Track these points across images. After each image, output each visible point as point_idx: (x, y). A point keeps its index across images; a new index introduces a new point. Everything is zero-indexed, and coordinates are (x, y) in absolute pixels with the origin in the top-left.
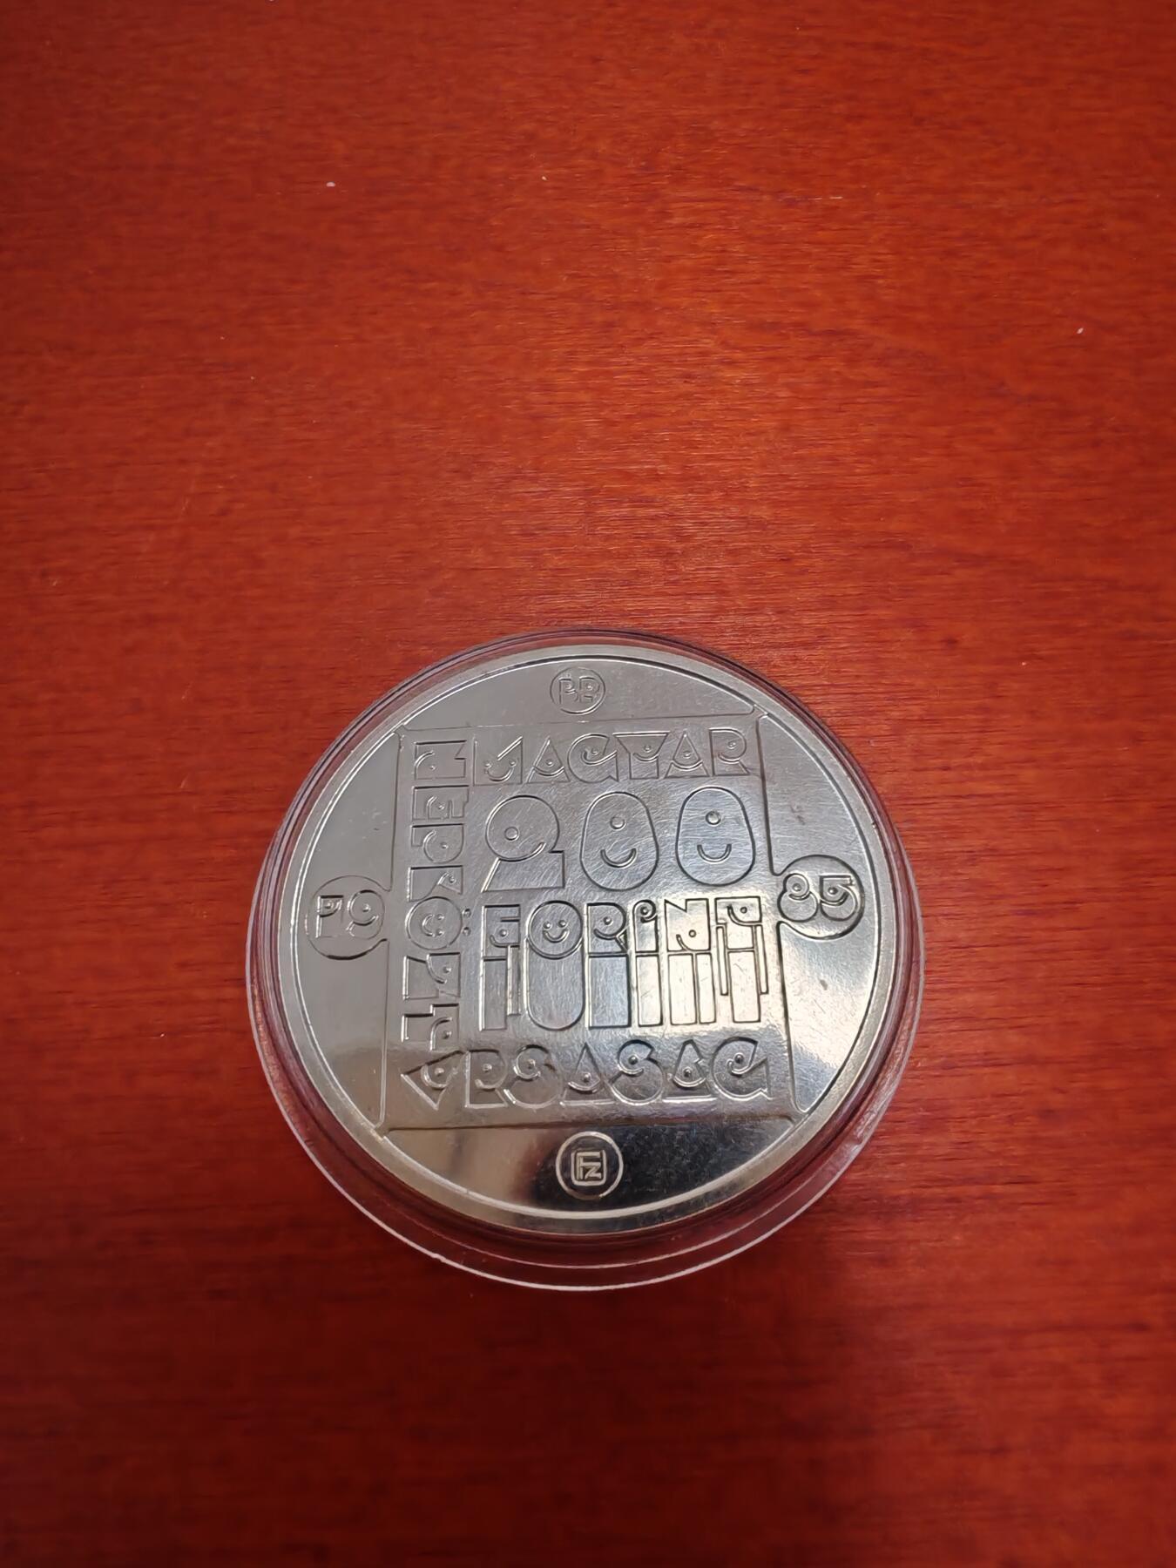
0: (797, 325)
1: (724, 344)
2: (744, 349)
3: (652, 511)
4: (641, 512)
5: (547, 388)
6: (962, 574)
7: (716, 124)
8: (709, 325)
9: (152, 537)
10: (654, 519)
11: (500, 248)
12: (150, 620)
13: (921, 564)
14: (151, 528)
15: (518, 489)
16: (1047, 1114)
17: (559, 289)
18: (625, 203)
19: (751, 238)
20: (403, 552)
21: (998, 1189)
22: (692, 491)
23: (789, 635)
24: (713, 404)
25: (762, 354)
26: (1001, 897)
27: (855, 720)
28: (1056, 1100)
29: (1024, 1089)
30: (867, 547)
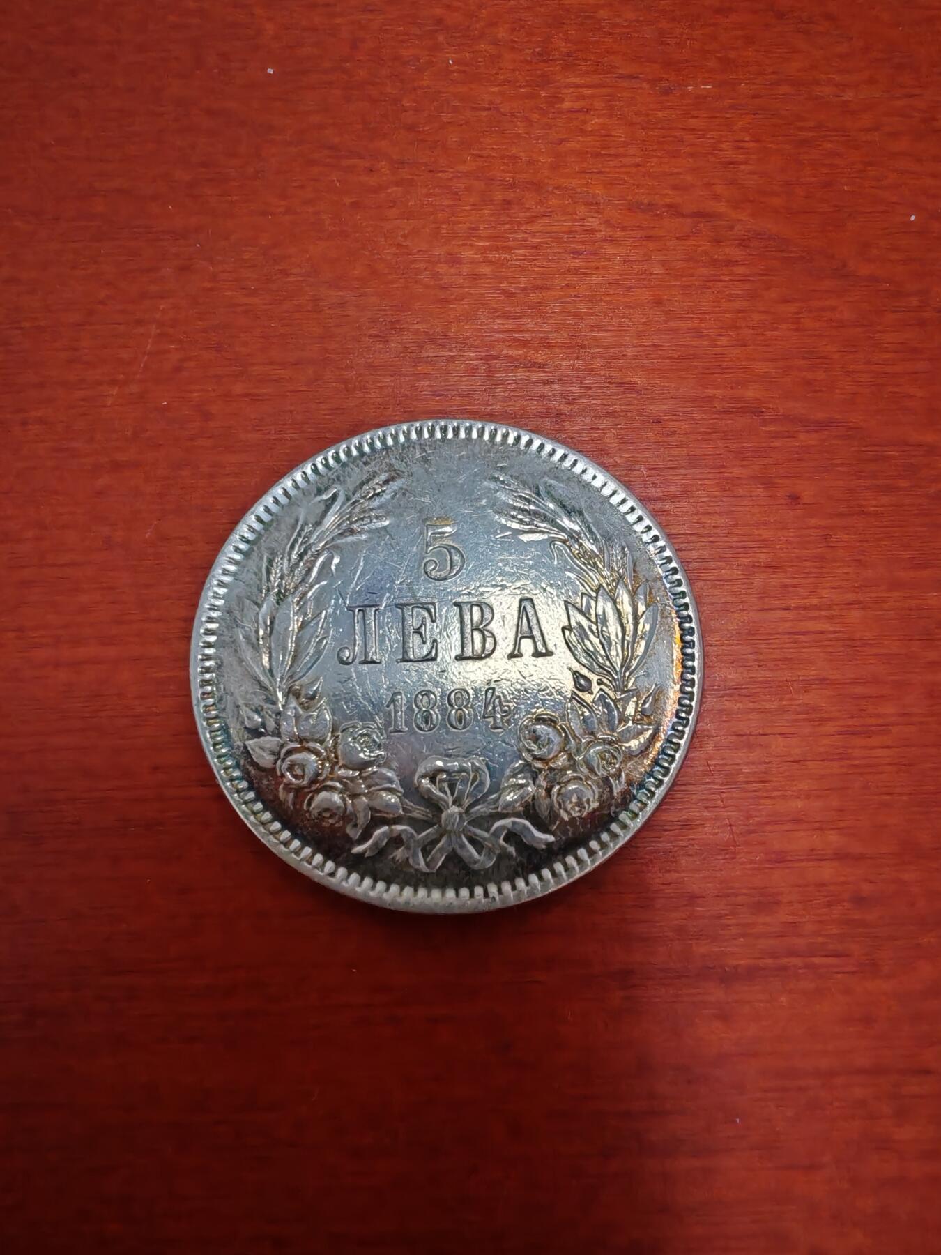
0: (669, 206)
1: (607, 223)
2: (624, 229)
3: (543, 376)
4: (534, 377)
5: (454, 260)
6: (805, 439)
7: (602, 14)
8: (593, 204)
9: (115, 391)
10: (545, 383)
11: (411, 128)
12: (117, 467)
13: (771, 428)
14: (113, 382)
15: (429, 352)
16: (859, 901)
17: (462, 168)
18: (520, 87)
19: (632, 124)
20: (332, 409)
21: (816, 960)
22: (577, 358)
23: (659, 490)
24: (596, 279)
25: (641, 233)
26: (830, 719)
27: (712, 565)
28: (866, 889)
29: (842, 879)
30: (727, 412)
